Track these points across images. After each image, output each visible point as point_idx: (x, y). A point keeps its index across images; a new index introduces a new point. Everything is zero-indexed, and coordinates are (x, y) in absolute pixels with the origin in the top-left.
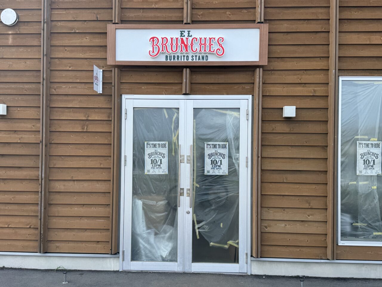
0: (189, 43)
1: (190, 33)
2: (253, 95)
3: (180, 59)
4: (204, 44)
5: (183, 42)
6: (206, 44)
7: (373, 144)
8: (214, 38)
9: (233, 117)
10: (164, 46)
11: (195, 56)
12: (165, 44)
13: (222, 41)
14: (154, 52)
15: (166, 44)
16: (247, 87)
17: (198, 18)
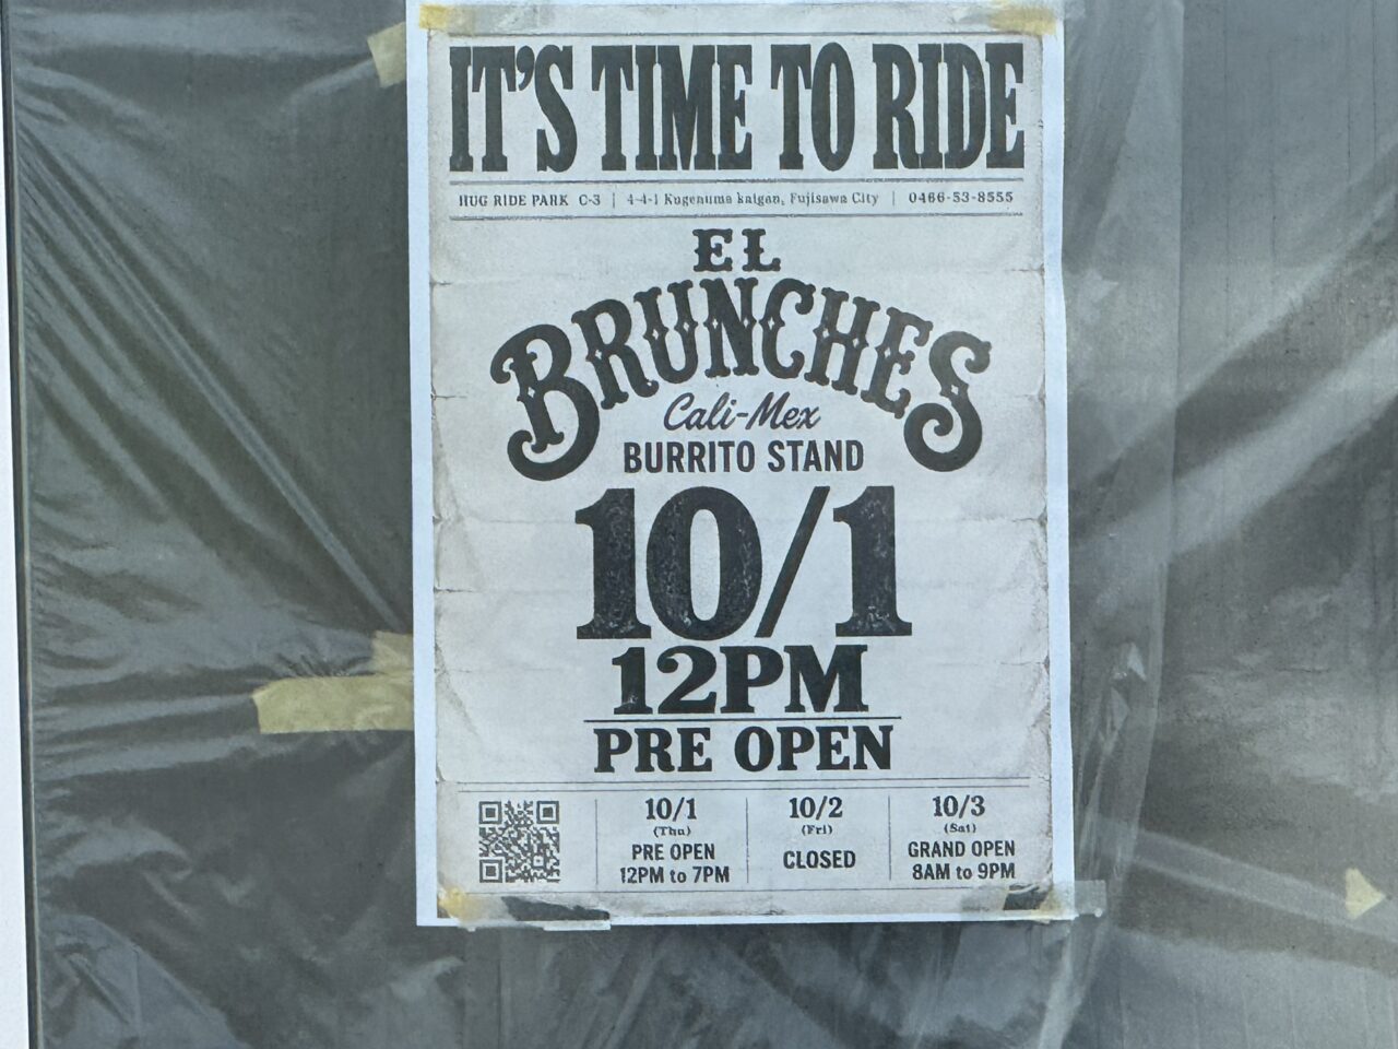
7: (834, 54)
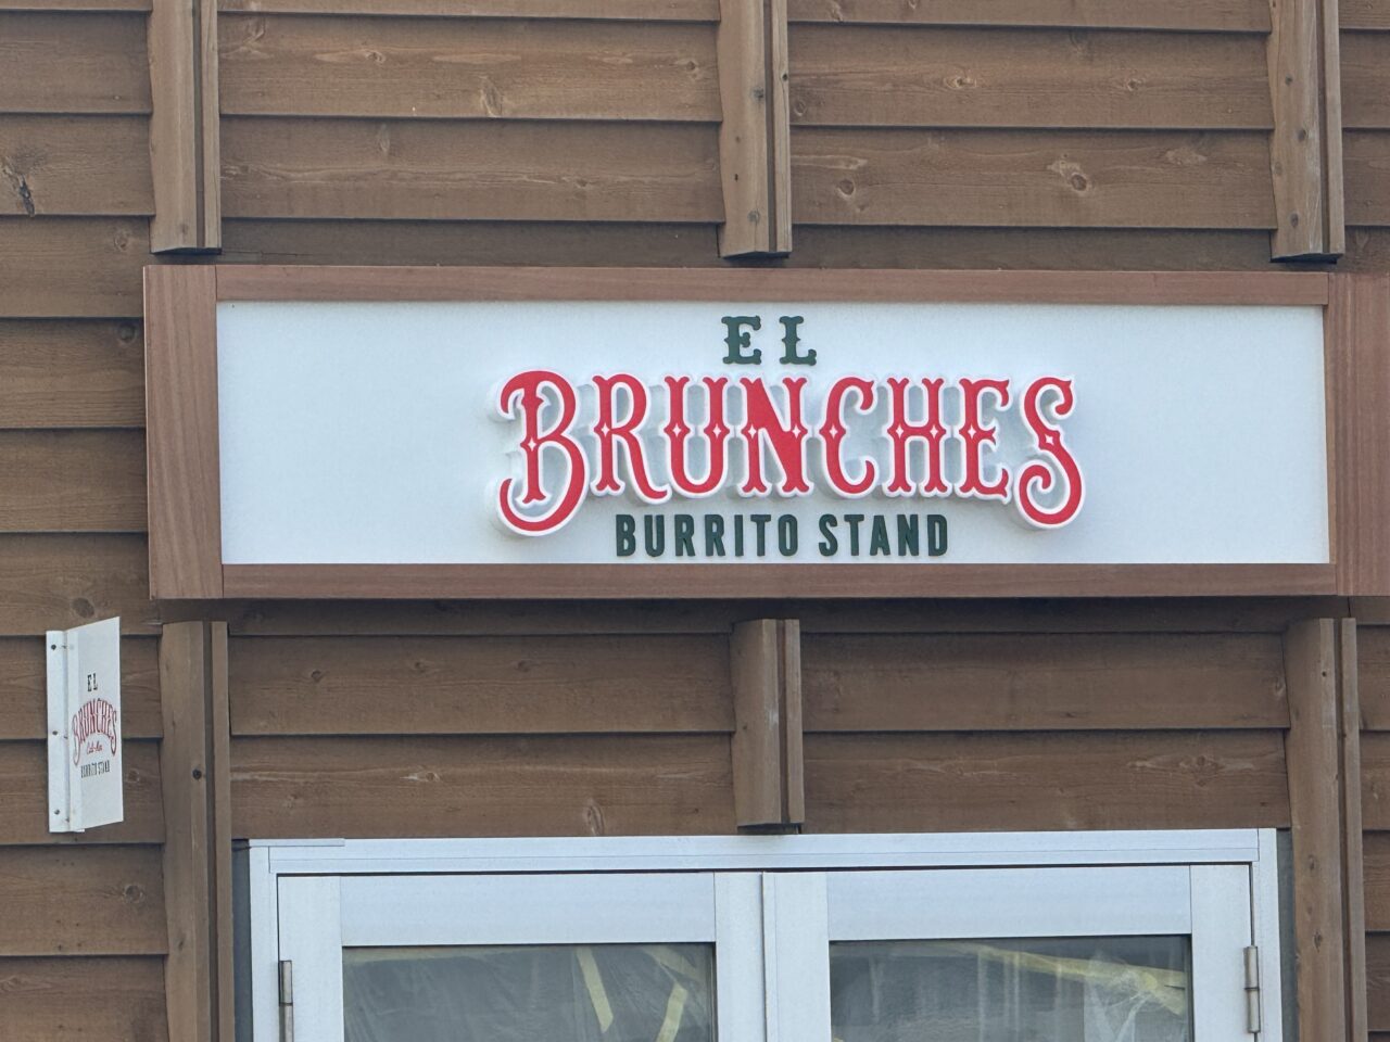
0: (814, 425)
1: (801, 330)
2: (1284, 831)
3: (728, 540)
4: (924, 431)
5: (761, 412)
6: (942, 432)
8: (1002, 386)
9: (1132, 1014)
10: (620, 446)
11: (848, 518)
12: (624, 432)
13: (1062, 410)
14: (541, 497)
15: (634, 432)
16: (1240, 761)
17: (838, 202)
